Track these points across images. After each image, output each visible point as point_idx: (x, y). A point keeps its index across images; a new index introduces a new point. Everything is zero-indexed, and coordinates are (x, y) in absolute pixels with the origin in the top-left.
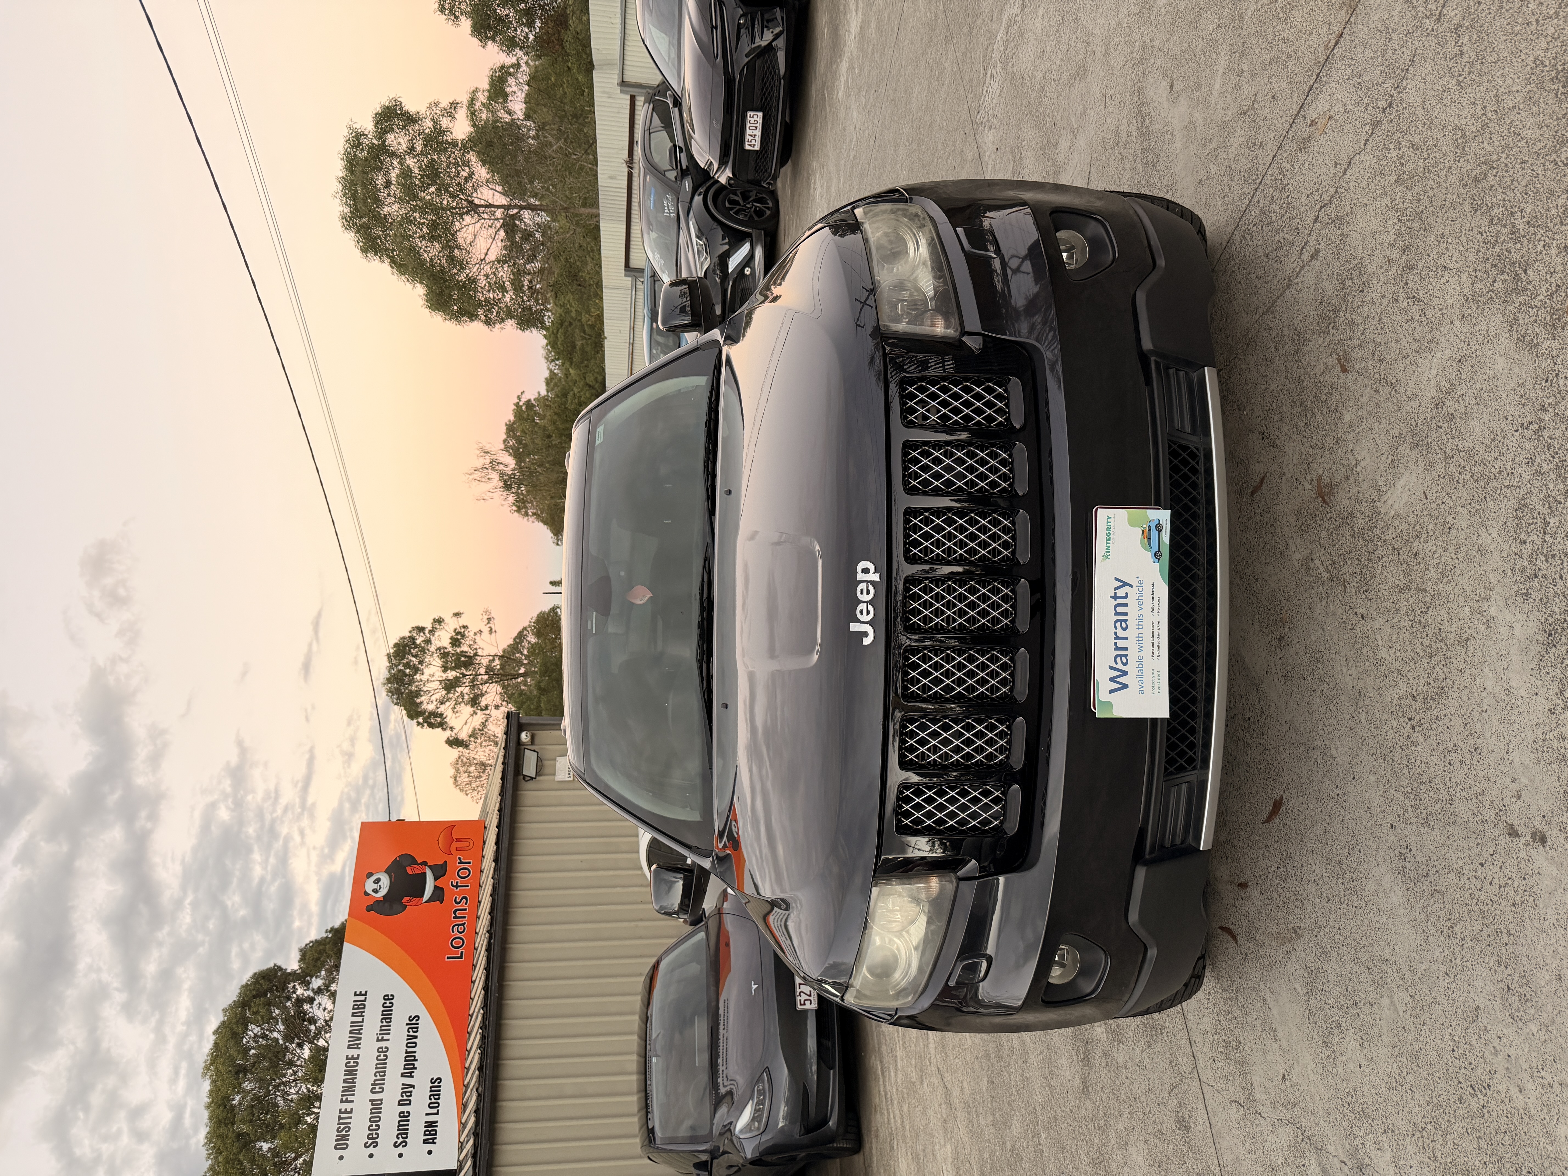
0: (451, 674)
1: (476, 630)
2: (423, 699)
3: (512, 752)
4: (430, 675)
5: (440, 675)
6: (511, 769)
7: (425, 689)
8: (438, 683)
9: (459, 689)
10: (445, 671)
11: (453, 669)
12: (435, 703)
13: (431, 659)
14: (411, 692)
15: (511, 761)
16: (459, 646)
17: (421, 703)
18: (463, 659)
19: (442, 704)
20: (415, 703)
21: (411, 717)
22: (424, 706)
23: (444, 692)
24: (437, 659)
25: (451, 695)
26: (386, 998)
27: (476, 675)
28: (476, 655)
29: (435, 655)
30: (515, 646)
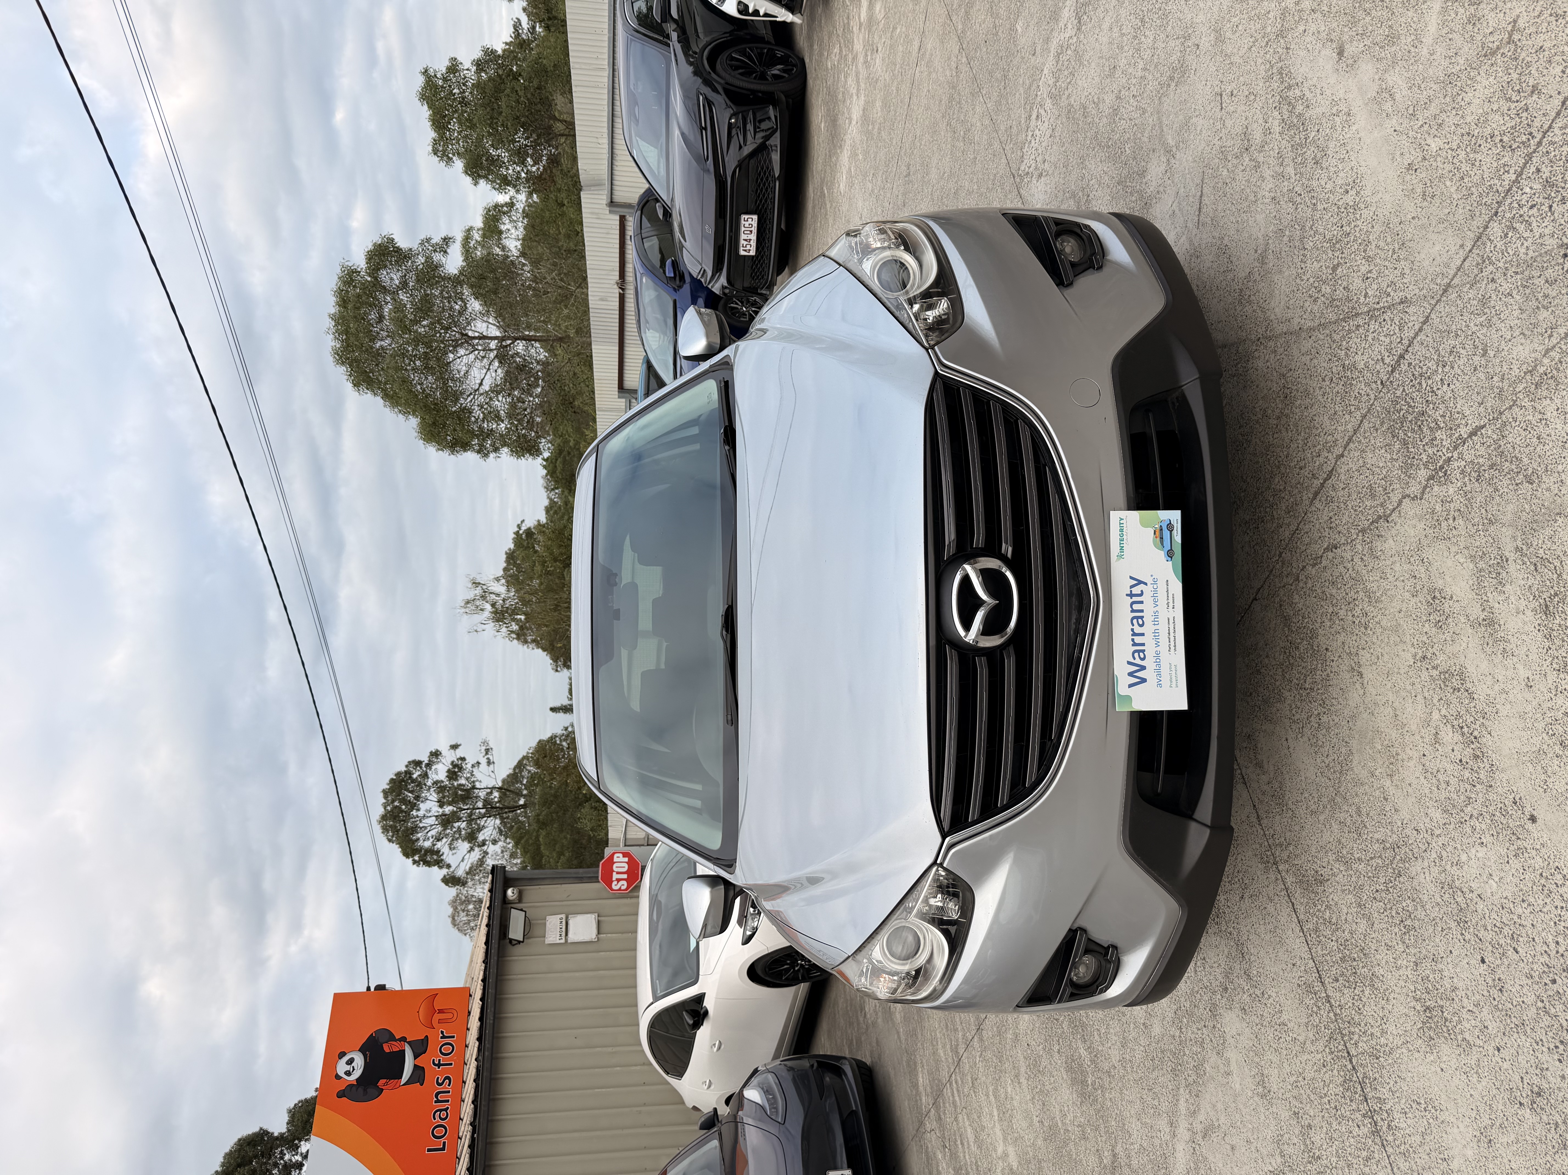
0: (448, 809)
1: (474, 761)
2: (419, 835)
3: (497, 912)
4: (427, 811)
5: (436, 810)
6: (496, 932)
7: (421, 825)
8: (434, 818)
9: (456, 825)
10: (441, 806)
11: (450, 804)
12: (431, 840)
13: (428, 794)
14: (407, 829)
15: (496, 923)
16: (456, 779)
17: (418, 839)
18: (460, 792)
19: (438, 840)
20: (411, 840)
21: (406, 855)
22: (421, 843)
23: (440, 829)
24: (434, 794)
25: (448, 831)
27: (474, 809)
28: (474, 787)
29: (432, 790)
30: (514, 777)
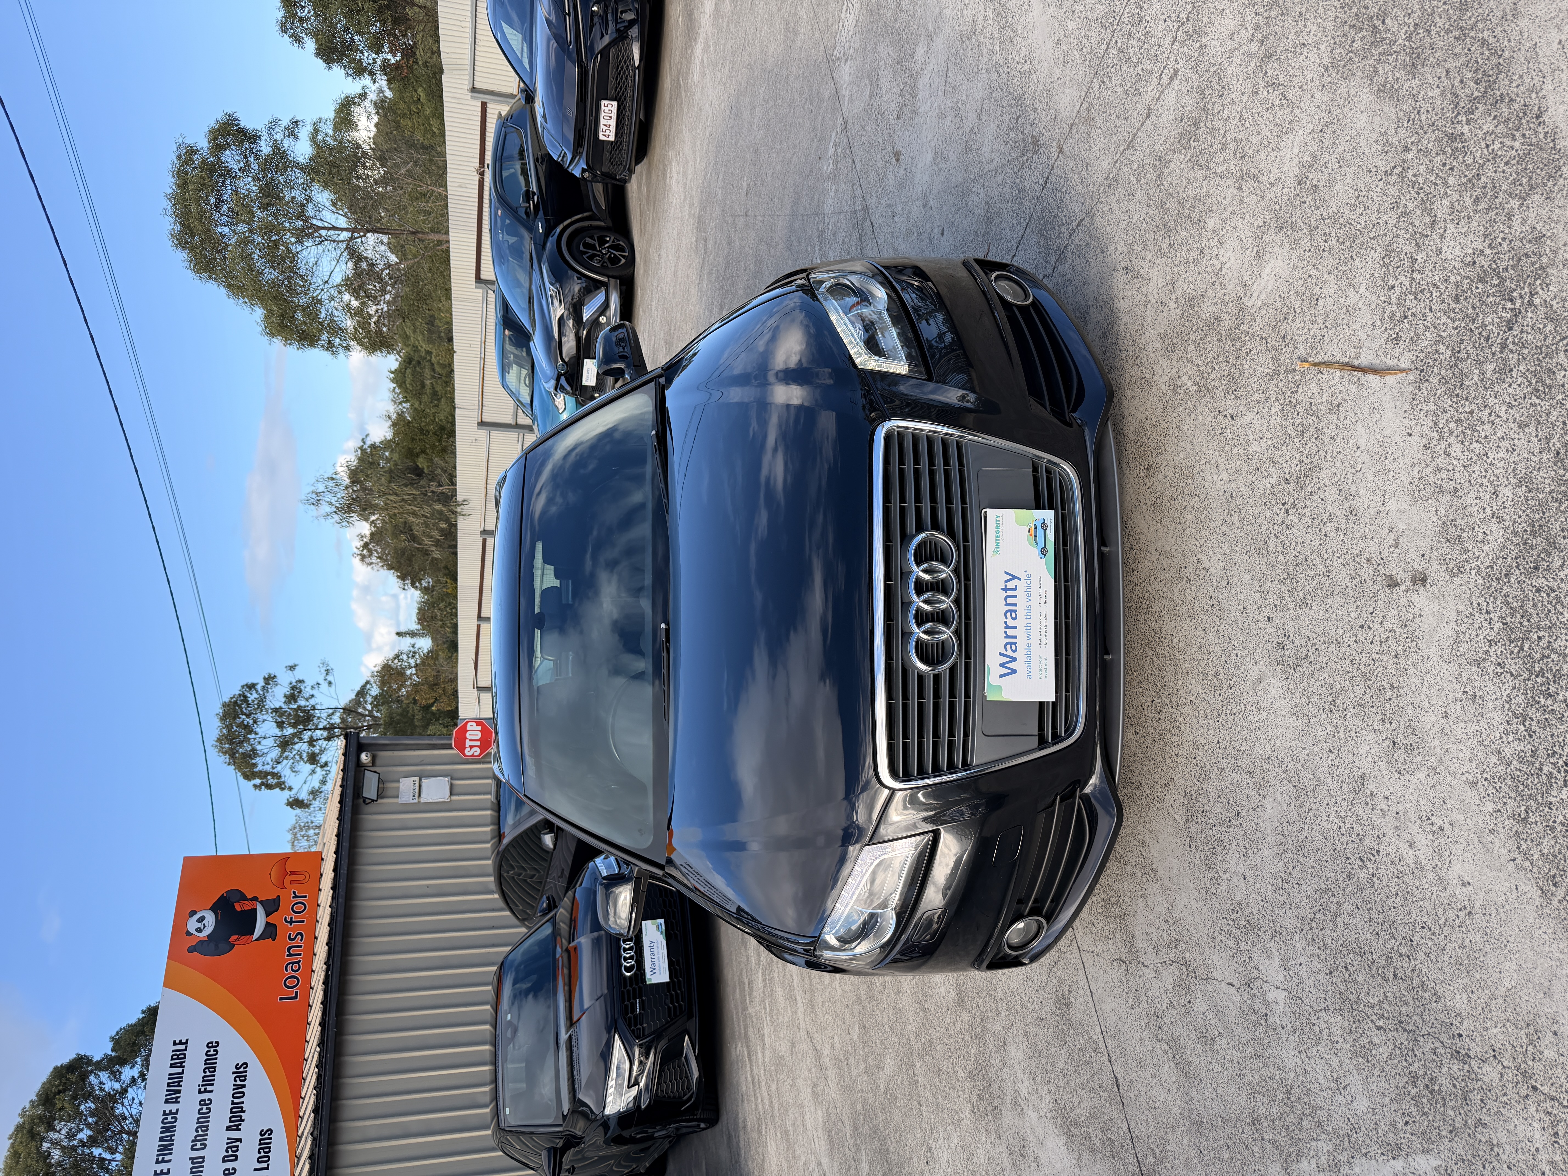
2: (258, 759)
7: (259, 748)
14: (245, 752)
20: (250, 763)
26: (210, 1045)
